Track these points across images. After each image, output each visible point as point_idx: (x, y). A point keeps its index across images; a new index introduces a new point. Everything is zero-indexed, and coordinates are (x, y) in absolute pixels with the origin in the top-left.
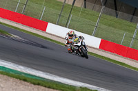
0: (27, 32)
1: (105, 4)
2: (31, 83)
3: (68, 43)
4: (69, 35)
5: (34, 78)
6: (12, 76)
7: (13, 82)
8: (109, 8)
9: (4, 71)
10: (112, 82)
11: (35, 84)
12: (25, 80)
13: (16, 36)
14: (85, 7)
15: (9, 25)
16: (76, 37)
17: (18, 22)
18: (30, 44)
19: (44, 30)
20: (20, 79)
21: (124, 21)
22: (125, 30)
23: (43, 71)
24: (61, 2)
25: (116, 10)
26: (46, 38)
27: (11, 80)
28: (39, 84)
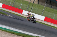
0: (14, 14)
1: (47, 3)
2: (16, 35)
3: (28, 17)
4: (28, 14)
5: (17, 33)
6: (8, 32)
7: (8, 34)
8: (48, 4)
9: (5, 30)
10: (50, 34)
11: (17, 35)
12: (13, 34)
13: (10, 16)
14: (38, 4)
15: (7, 11)
16: (31, 15)
17: (11, 10)
18: (16, 19)
19: (21, 13)
20: (12, 33)
21: (54, 10)
22: (55, 13)
23: (21, 30)
24: (28, 2)
25: (51, 5)
26: (22, 16)
27: (8, 33)
28: (19, 35)
